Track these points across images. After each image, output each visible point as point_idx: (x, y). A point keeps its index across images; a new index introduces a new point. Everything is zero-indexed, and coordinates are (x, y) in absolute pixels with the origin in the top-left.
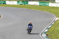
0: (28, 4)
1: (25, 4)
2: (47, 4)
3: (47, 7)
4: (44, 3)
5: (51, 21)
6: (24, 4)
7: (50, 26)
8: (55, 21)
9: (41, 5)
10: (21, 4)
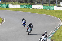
0: (32, 8)
1: (29, 8)
2: (52, 8)
3: (52, 11)
4: (48, 7)
5: (56, 26)
6: (27, 8)
7: (55, 31)
8: (61, 25)
9: (46, 9)
10: (25, 8)
